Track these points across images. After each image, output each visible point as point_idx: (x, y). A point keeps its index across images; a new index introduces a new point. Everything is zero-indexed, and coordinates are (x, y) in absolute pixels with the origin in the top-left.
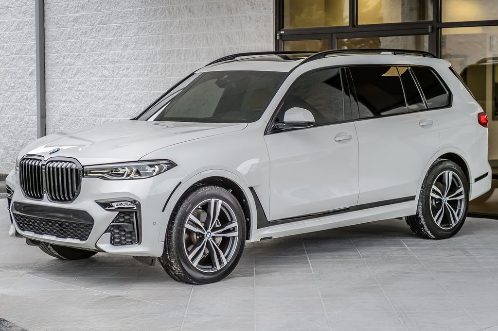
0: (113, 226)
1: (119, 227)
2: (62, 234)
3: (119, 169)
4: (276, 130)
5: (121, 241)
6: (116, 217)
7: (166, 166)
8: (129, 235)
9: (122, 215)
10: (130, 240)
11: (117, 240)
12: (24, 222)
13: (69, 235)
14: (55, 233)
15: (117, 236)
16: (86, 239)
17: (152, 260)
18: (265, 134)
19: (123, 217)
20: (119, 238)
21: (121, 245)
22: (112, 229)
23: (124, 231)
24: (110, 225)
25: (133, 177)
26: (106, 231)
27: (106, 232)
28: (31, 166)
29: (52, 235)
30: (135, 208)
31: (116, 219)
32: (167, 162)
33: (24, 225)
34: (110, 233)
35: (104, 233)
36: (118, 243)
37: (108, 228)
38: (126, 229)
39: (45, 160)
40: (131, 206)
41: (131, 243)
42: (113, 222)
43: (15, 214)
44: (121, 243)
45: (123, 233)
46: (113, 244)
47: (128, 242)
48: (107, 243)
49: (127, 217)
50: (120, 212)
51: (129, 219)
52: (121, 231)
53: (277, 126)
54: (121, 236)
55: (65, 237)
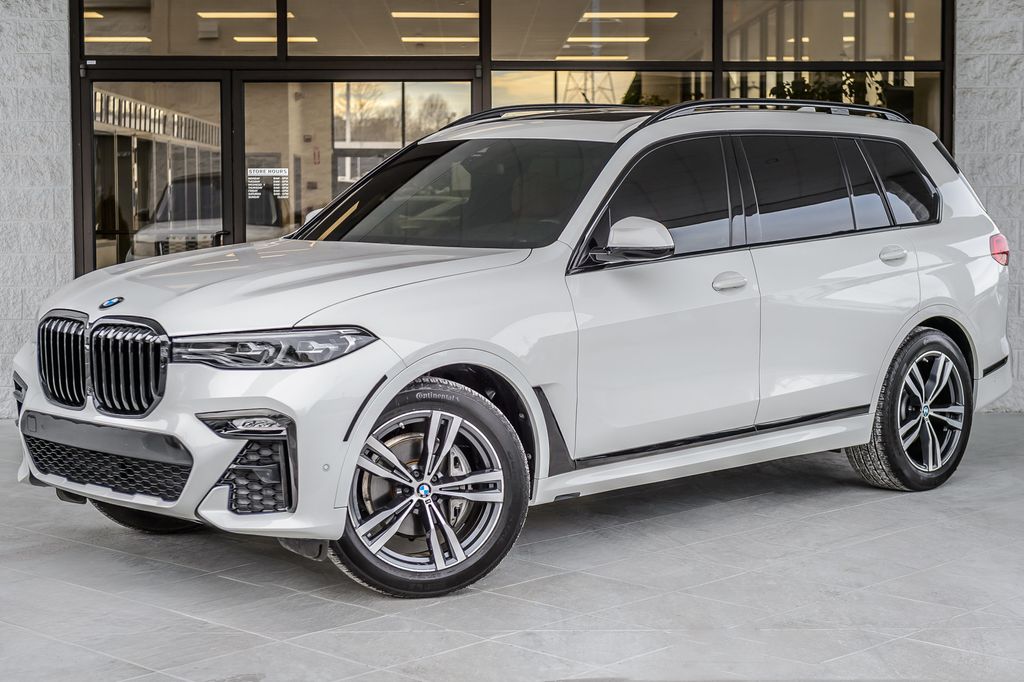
0: (234, 471)
1: (247, 474)
2: (124, 484)
3: (251, 345)
4: (591, 265)
5: (252, 502)
6: (242, 452)
7: (354, 339)
8: (270, 492)
9: (255, 447)
10: (272, 503)
11: (244, 502)
12: (46, 454)
13: (139, 487)
14: (110, 482)
15: (244, 492)
16: (176, 498)
17: (321, 546)
18: (567, 273)
19: (258, 452)
20: (247, 497)
21: (253, 513)
22: (233, 477)
23: (260, 482)
24: (228, 470)
25: (282, 363)
26: (219, 481)
27: (219, 483)
28: (61, 334)
29: (103, 485)
30: (284, 433)
31: (241, 457)
32: (356, 332)
33: (46, 462)
34: (227, 487)
35: (216, 486)
36: (245, 509)
37: (225, 474)
38: (263, 479)
39: (91, 321)
40: (275, 428)
41: (275, 509)
42: (234, 462)
43: (29, 437)
44: (252, 510)
45: (257, 487)
46: (234, 511)
47: (267, 507)
48: (221, 508)
49: (266, 452)
50: (250, 442)
51: (270, 456)
52: (253, 481)
53: (592, 256)
54: (253, 492)
55: (132, 492)
